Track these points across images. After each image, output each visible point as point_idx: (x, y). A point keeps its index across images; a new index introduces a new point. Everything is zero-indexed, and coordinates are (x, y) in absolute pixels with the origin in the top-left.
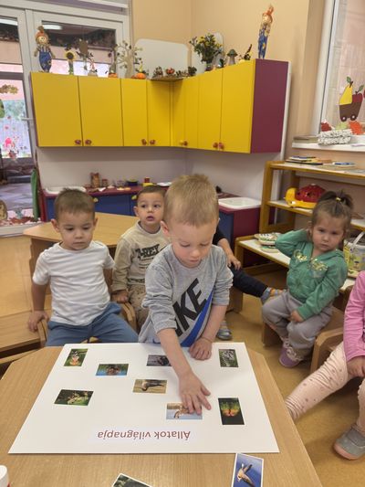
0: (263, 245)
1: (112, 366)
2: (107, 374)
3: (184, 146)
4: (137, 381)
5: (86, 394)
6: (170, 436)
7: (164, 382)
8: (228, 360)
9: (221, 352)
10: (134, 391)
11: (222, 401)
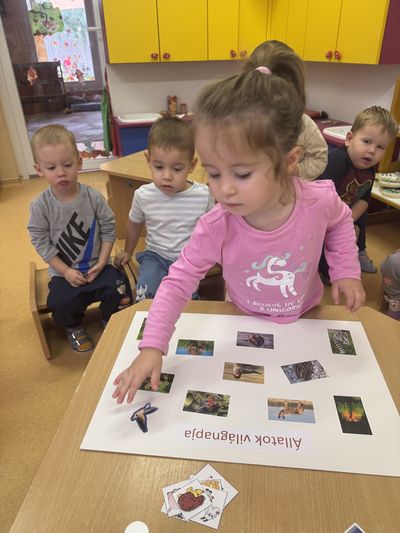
0: (385, 188)
1: (194, 343)
2: (190, 353)
4: (226, 364)
5: (166, 378)
6: (275, 443)
7: (261, 368)
8: (342, 344)
9: (331, 333)
10: (224, 378)
11: (339, 400)
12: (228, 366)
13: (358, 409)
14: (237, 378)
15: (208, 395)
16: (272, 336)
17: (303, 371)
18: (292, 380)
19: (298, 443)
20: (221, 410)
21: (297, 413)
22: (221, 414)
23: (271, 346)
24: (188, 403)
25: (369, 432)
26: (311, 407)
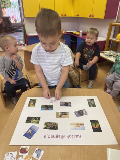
1: (46, 106)
2: (45, 110)
4: (57, 112)
5: (38, 119)
6: (73, 137)
7: (68, 113)
8: (92, 104)
9: (88, 100)
10: (56, 117)
11: (92, 122)
12: (58, 113)
13: (97, 124)
14: (60, 117)
15: (51, 123)
16: (71, 102)
17: (80, 113)
18: (77, 116)
19: (80, 137)
20: (56, 128)
21: (79, 127)
22: (56, 129)
23: (71, 106)
24: (45, 127)
25: (101, 131)
26: (83, 125)
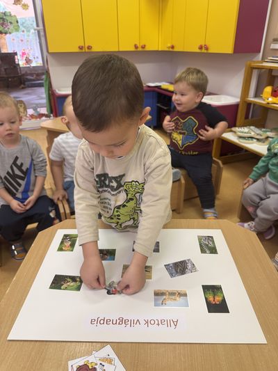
1: (101, 251)
3: (171, 50)
4: (124, 266)
5: (78, 279)
7: (150, 267)
8: (208, 247)
9: (200, 238)
11: (206, 288)
13: (219, 294)
16: (158, 243)
17: (180, 268)
19: (176, 323)
21: (175, 300)
23: (157, 250)
26: (185, 295)
